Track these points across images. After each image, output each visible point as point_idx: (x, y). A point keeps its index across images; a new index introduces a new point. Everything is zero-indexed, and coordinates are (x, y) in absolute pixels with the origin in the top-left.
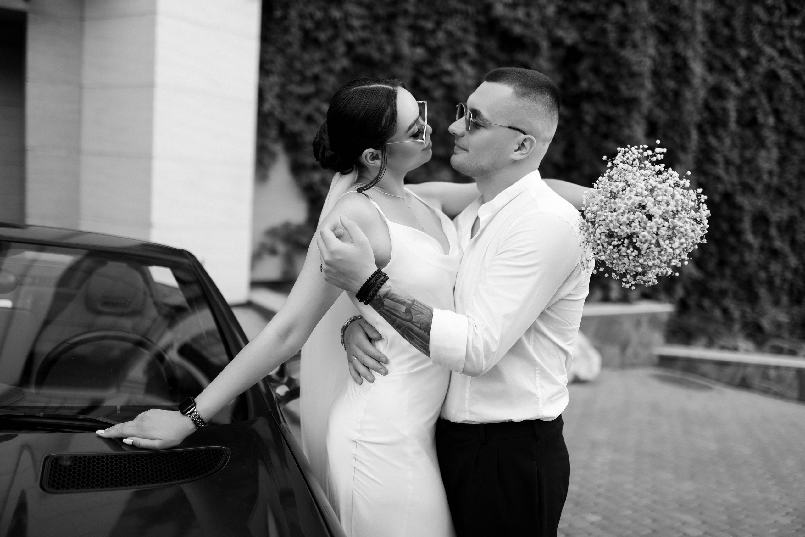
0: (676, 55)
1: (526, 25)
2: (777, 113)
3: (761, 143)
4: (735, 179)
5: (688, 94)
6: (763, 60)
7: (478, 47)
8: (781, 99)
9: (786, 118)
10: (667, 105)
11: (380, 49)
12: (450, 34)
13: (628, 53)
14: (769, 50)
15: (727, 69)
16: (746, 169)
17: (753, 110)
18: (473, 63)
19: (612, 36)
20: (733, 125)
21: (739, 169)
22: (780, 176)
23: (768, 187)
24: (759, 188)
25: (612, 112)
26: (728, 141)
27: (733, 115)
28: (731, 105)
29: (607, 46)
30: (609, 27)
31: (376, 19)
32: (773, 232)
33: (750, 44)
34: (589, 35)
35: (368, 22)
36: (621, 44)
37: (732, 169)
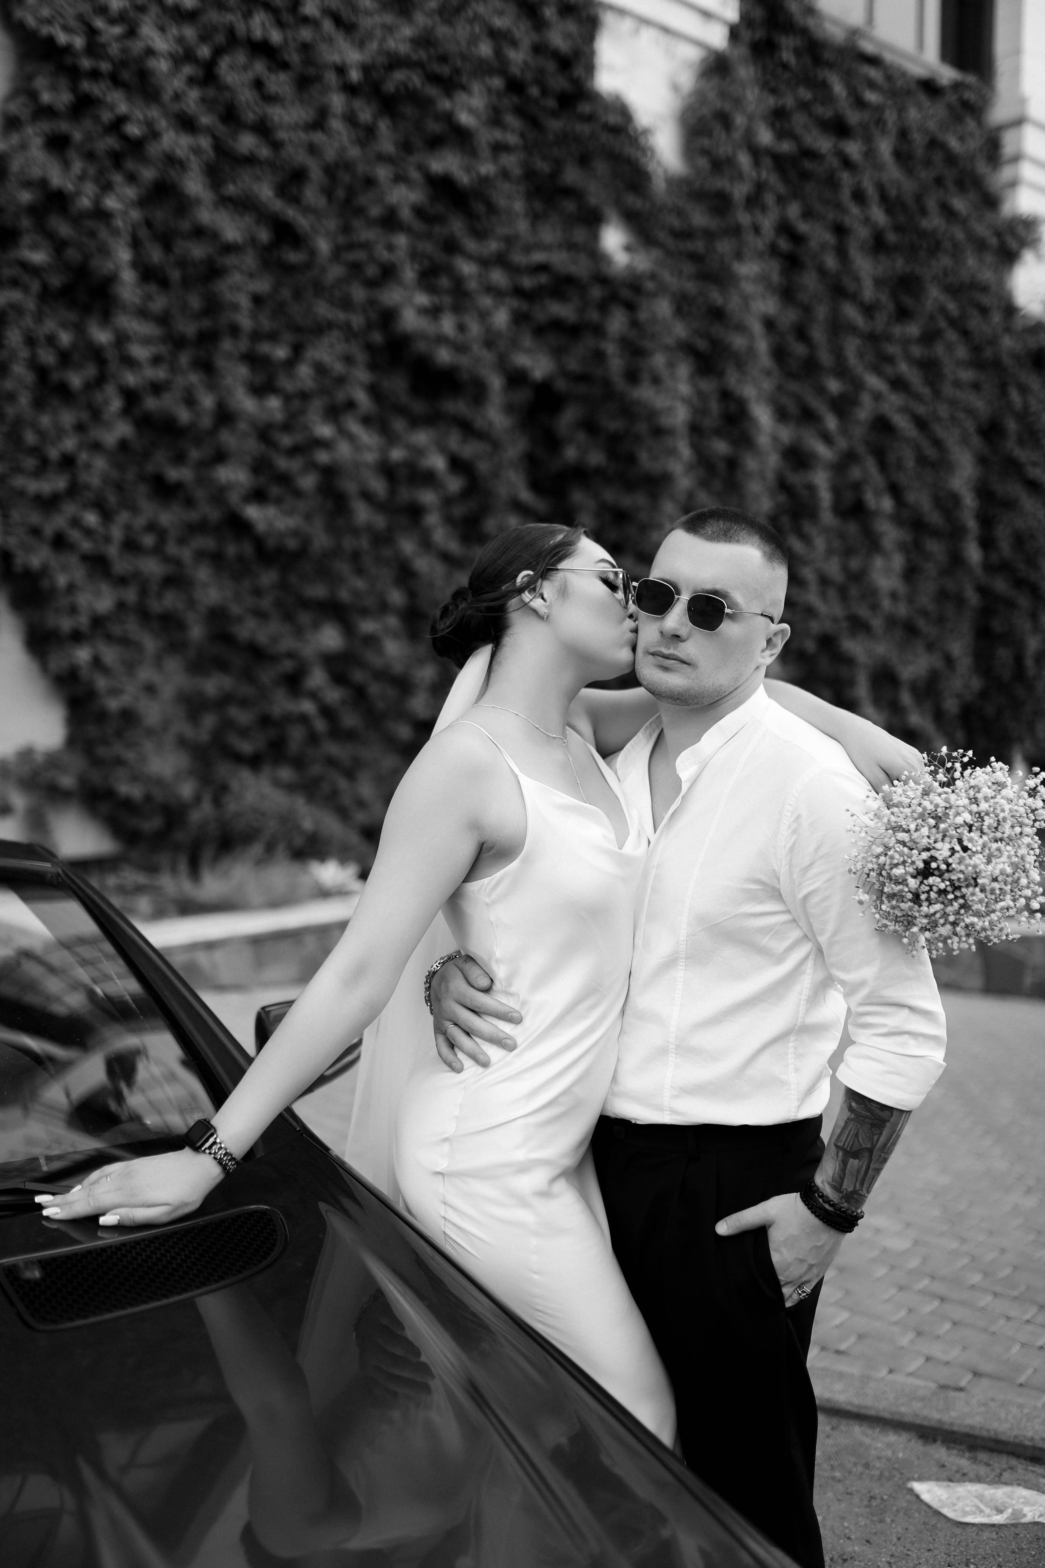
0: (726, 395)
1: (460, 348)
2: (895, 491)
3: (873, 544)
4: (838, 611)
5: (751, 464)
6: (866, 399)
7: (374, 390)
8: (900, 466)
9: (911, 497)
10: (717, 485)
11: (190, 401)
12: (320, 369)
13: (645, 393)
14: (873, 381)
15: (808, 416)
16: (854, 591)
17: (857, 487)
18: (366, 421)
19: (616, 364)
20: (827, 517)
21: (843, 593)
22: (911, 601)
23: (891, 622)
24: (877, 623)
25: (627, 501)
26: (820, 543)
27: (825, 497)
28: (821, 479)
29: (606, 383)
30: (610, 348)
31: (178, 343)
32: (906, 698)
33: (842, 371)
34: (573, 364)
35: (162, 349)
36: (632, 377)
37: (832, 593)
